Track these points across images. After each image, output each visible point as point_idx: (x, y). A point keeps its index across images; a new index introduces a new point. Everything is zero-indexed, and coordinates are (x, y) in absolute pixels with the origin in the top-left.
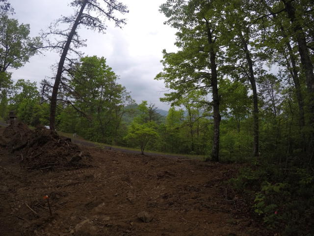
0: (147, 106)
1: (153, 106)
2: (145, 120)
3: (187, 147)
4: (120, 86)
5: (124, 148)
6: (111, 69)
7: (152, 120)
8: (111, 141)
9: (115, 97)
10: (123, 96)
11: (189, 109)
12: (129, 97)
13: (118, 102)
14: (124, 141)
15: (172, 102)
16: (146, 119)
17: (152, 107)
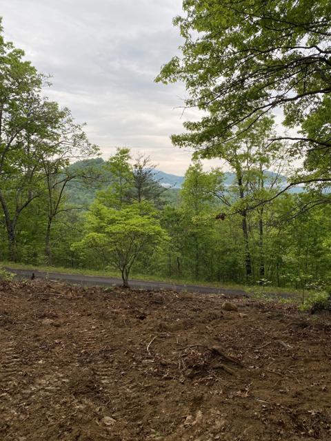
0: (129, 162)
1: (145, 162)
2: (126, 198)
3: (235, 264)
4: (54, 106)
5: (71, 272)
6: (21, 53)
7: (143, 198)
8: (35, 255)
9: (42, 137)
10: (64, 133)
11: (238, 168)
12: (82, 137)
13: (51, 150)
14: (72, 254)
15: (205, 144)
16: (128, 195)
17: (142, 163)
